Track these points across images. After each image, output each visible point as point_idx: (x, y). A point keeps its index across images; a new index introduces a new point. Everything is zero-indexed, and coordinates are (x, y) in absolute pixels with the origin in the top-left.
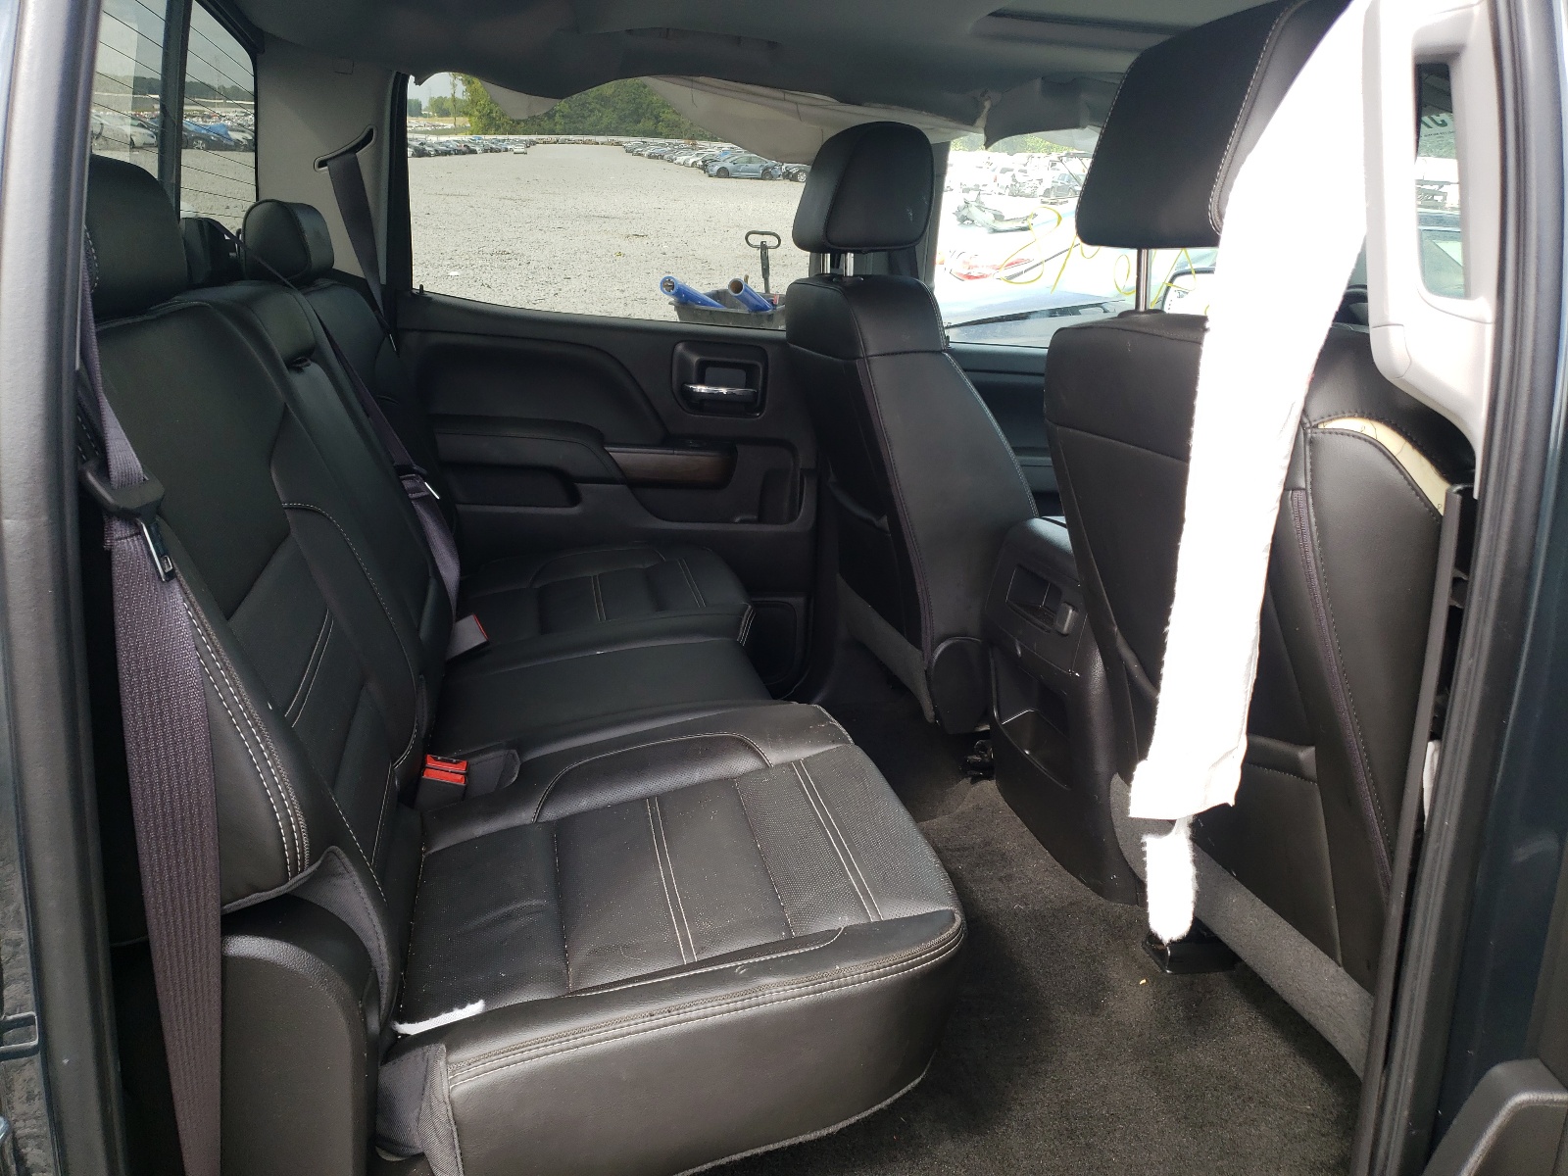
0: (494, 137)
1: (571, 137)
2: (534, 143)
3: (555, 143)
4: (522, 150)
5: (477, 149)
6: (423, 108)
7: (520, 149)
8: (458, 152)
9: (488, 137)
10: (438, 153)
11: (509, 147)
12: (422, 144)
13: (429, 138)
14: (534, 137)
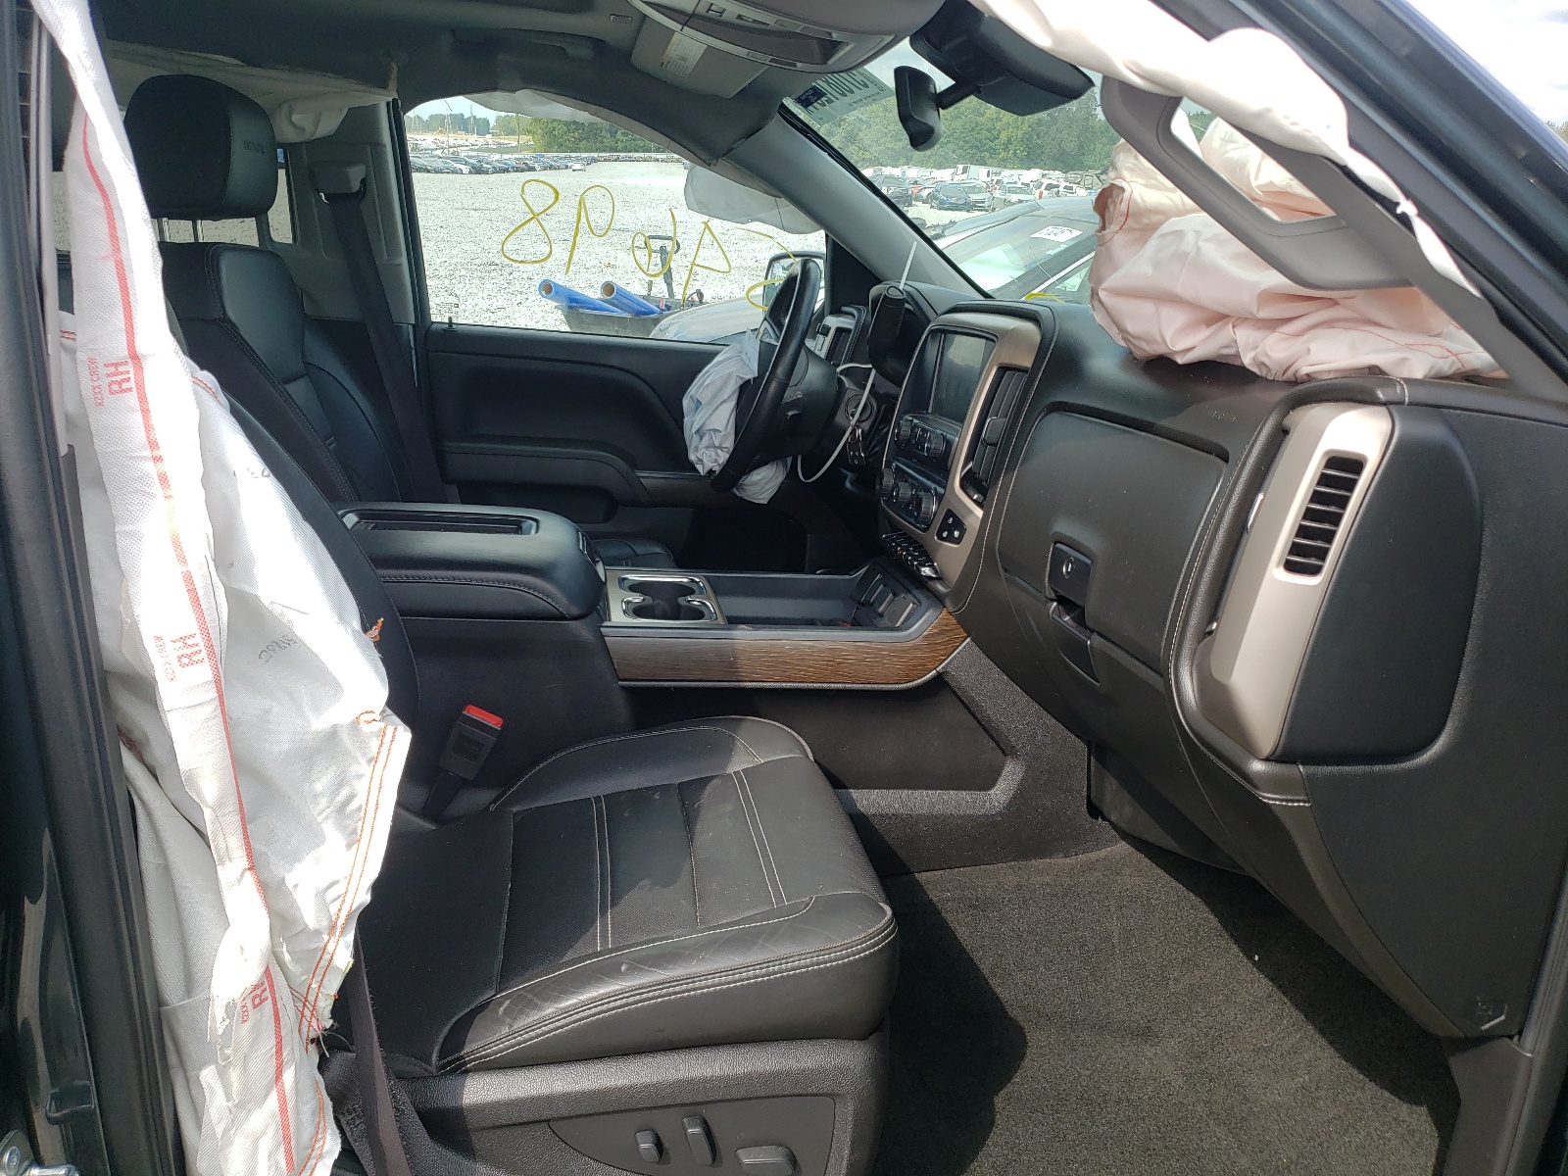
0: (556, 154)
1: (631, 154)
2: (595, 160)
3: (615, 160)
4: (581, 168)
5: (536, 166)
6: (491, 126)
7: (577, 166)
8: (517, 170)
9: (550, 155)
10: (496, 171)
11: (569, 164)
12: (479, 161)
13: (491, 156)
14: (595, 155)
